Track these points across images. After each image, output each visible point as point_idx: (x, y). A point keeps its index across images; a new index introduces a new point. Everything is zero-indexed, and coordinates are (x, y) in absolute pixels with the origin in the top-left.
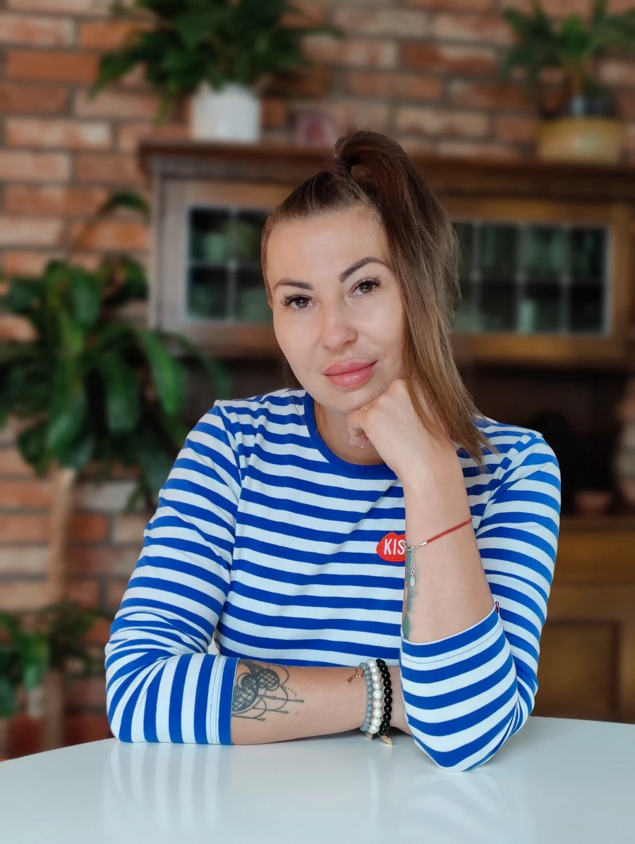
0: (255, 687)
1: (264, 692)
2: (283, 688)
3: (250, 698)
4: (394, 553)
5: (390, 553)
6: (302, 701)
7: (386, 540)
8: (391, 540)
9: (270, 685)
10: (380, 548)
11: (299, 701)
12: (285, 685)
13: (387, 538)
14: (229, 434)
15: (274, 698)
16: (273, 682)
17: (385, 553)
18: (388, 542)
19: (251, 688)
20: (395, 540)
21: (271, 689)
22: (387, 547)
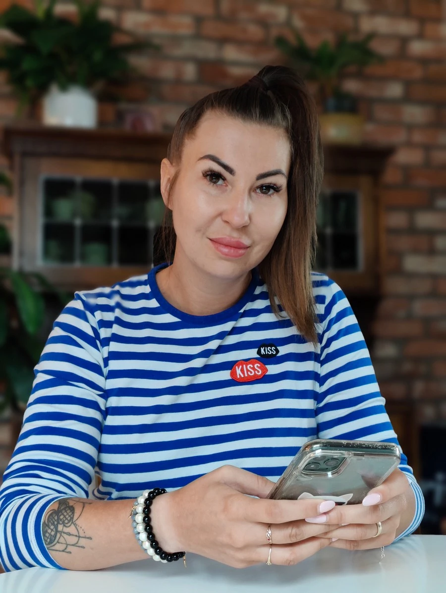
0: (56, 523)
1: (62, 528)
2: (75, 524)
3: (53, 533)
4: (246, 375)
5: (243, 376)
6: (90, 538)
7: (237, 367)
8: (241, 367)
9: (66, 521)
10: (233, 374)
11: (88, 538)
12: (77, 522)
13: (237, 365)
14: (88, 314)
15: (69, 534)
16: (69, 519)
17: (238, 377)
18: (238, 368)
19: (53, 524)
20: (244, 366)
21: (67, 525)
22: (239, 372)
